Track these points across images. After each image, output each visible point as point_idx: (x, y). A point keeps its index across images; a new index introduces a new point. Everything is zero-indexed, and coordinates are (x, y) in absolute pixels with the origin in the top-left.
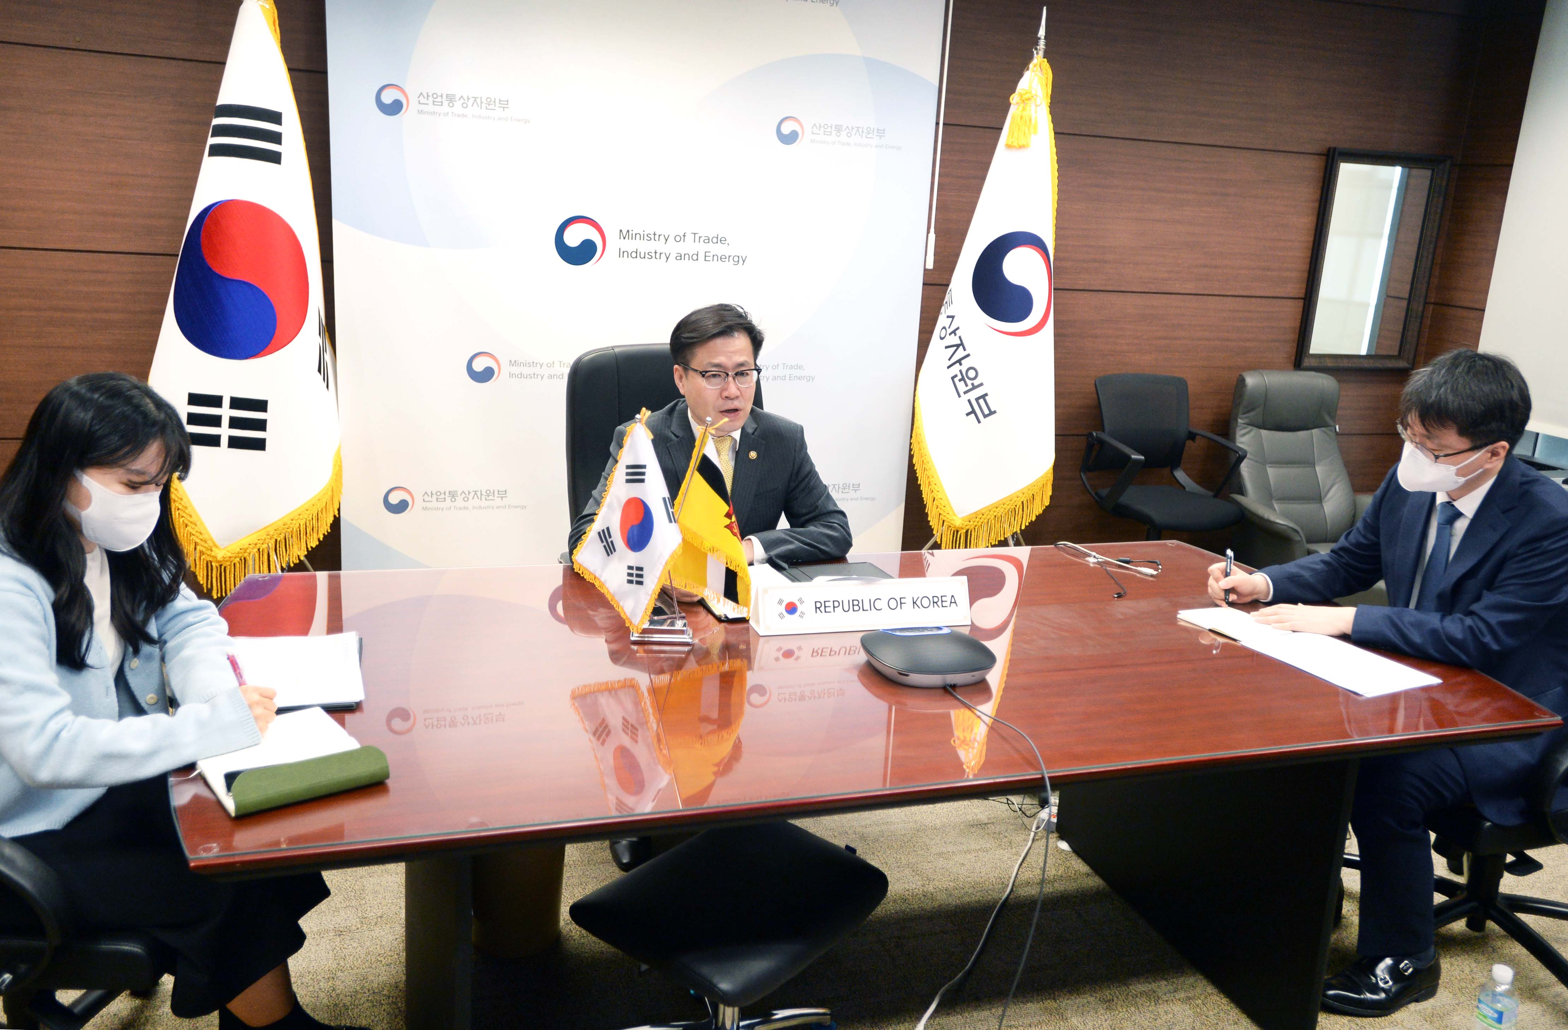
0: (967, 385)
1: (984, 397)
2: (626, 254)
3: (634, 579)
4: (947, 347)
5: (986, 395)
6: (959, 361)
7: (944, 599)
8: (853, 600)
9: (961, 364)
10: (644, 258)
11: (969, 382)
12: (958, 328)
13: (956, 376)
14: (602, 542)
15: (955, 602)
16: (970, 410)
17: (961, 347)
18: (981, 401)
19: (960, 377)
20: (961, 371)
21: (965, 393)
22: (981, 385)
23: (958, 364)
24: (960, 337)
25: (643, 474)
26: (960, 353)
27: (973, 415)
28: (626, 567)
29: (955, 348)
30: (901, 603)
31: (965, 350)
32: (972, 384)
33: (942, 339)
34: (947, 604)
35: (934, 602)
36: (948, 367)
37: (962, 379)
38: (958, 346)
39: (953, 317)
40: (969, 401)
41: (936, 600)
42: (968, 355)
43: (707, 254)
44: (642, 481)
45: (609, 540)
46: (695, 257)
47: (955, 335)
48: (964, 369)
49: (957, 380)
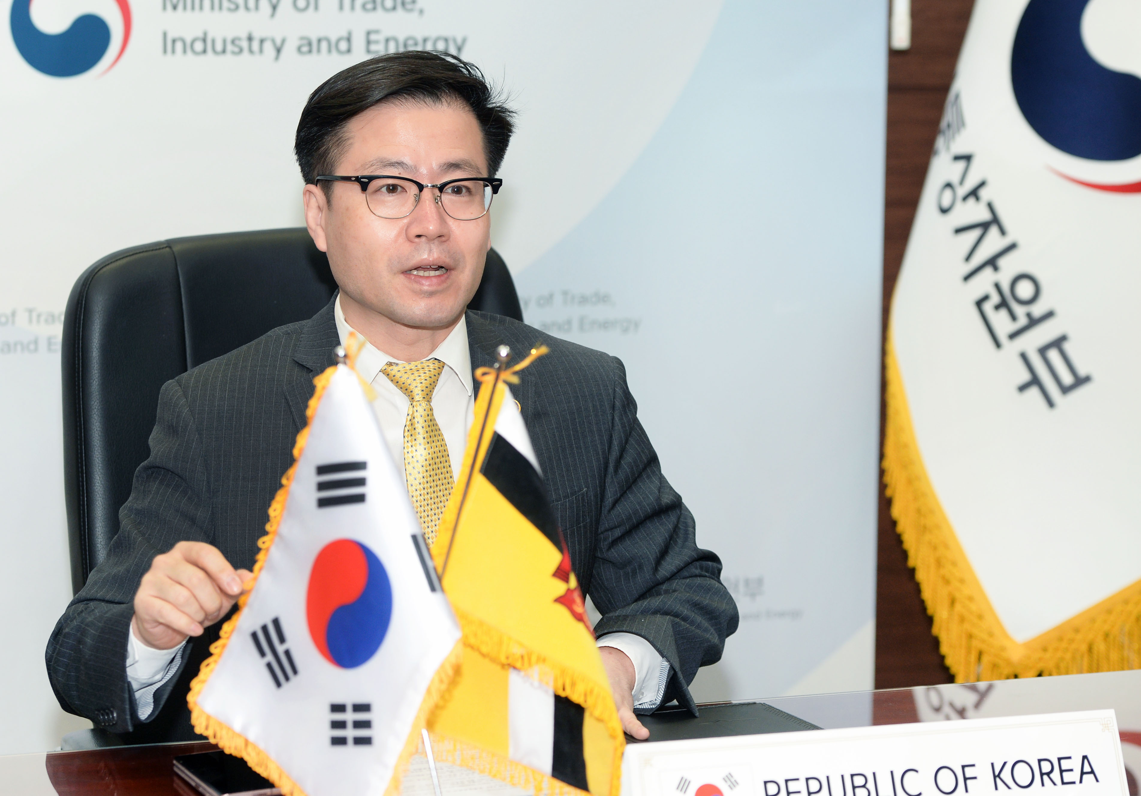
0: (1013, 317)
1: (1058, 343)
2: (179, 46)
3: (350, 733)
4: (959, 231)
5: (1063, 338)
6: (992, 262)
7: (1065, 764)
8: (852, 776)
9: (996, 269)
10: (224, 51)
11: (1020, 311)
12: (982, 184)
13: (986, 298)
14: (263, 654)
15: (1092, 772)
16: (1028, 377)
17: (994, 227)
18: (1053, 355)
19: (995, 299)
20: (997, 286)
21: (1013, 336)
22: (1049, 315)
23: (988, 270)
24: (990, 206)
25: (361, 482)
26: (993, 242)
27: (1035, 388)
28: (327, 708)
29: (979, 231)
30: (966, 779)
31: (1002, 233)
32: (1029, 315)
33: (944, 211)
34: (1075, 776)
35: (1042, 774)
36: (967, 278)
37: (1003, 304)
38: (985, 226)
39: (968, 158)
40: (1024, 357)
41: (1046, 767)
42: (1012, 247)
43: (373, 37)
44: (360, 499)
45: (280, 649)
46: (343, 46)
47: (977, 199)
48: (1005, 278)
49: (988, 307)
